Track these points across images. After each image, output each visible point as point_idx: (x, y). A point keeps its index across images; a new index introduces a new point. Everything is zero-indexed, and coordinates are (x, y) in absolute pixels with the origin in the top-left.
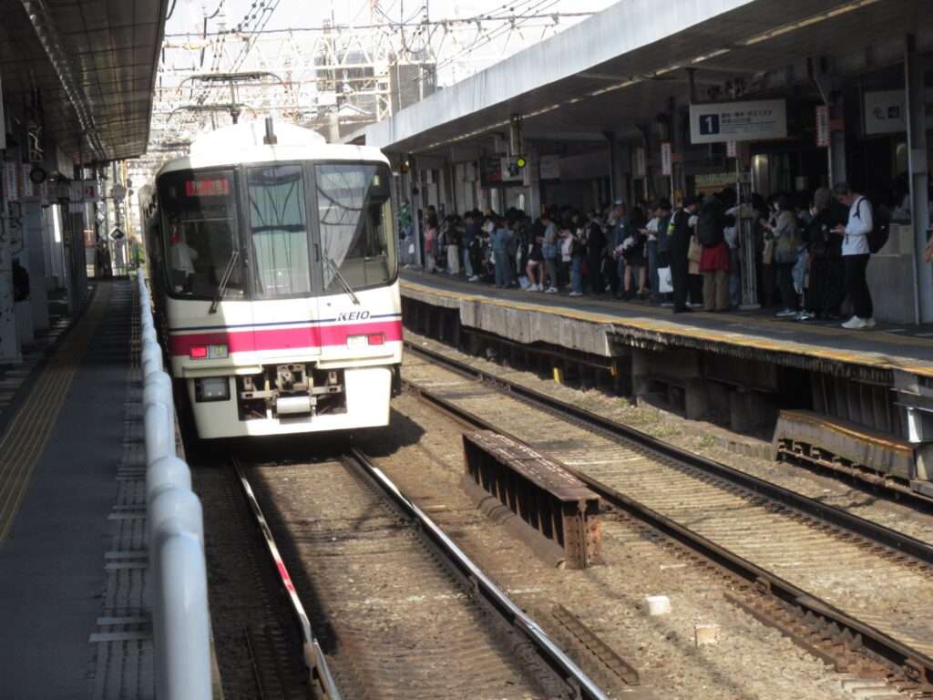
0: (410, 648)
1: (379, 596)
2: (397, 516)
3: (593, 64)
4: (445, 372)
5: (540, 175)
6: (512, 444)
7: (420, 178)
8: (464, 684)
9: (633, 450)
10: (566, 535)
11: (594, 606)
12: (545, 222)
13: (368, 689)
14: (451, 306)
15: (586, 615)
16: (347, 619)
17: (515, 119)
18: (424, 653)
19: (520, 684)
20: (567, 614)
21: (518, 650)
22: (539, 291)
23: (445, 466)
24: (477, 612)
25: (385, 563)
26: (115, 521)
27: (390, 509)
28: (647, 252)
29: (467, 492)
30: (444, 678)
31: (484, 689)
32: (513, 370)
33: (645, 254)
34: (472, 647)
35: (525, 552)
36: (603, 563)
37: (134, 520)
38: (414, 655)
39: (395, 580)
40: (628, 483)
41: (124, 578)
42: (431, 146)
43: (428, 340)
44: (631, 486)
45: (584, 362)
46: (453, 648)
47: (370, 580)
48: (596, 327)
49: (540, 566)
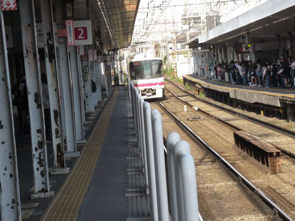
0: (221, 199)
1: (210, 183)
2: (213, 158)
3: (274, 13)
4: (225, 113)
5: (255, 49)
6: (250, 135)
7: (216, 51)
8: (239, 210)
9: (289, 136)
10: (269, 163)
11: (280, 186)
12: (257, 64)
13: (208, 212)
14: (227, 92)
15: (278, 189)
16: (200, 190)
17: (248, 31)
18: (225, 201)
19: (258, 210)
20: (271, 188)
21: (256, 200)
22: (255, 86)
23: (227, 142)
24: (242, 188)
25: (210, 173)
26: (129, 159)
27: (211, 156)
28: (292, 73)
29: (235, 150)
30: (232, 209)
31: (246, 212)
32: (248, 112)
33: (291, 74)
34: (240, 199)
35: (256, 169)
36: (282, 172)
37: (134, 159)
38: (222, 201)
39: (214, 178)
40: (288, 147)
41: (134, 177)
42: (220, 41)
43: (219, 103)
44: (289, 148)
45: (272, 109)
46: (235, 199)
47: (206, 178)
48: (275, 97)
49: (261, 173)
